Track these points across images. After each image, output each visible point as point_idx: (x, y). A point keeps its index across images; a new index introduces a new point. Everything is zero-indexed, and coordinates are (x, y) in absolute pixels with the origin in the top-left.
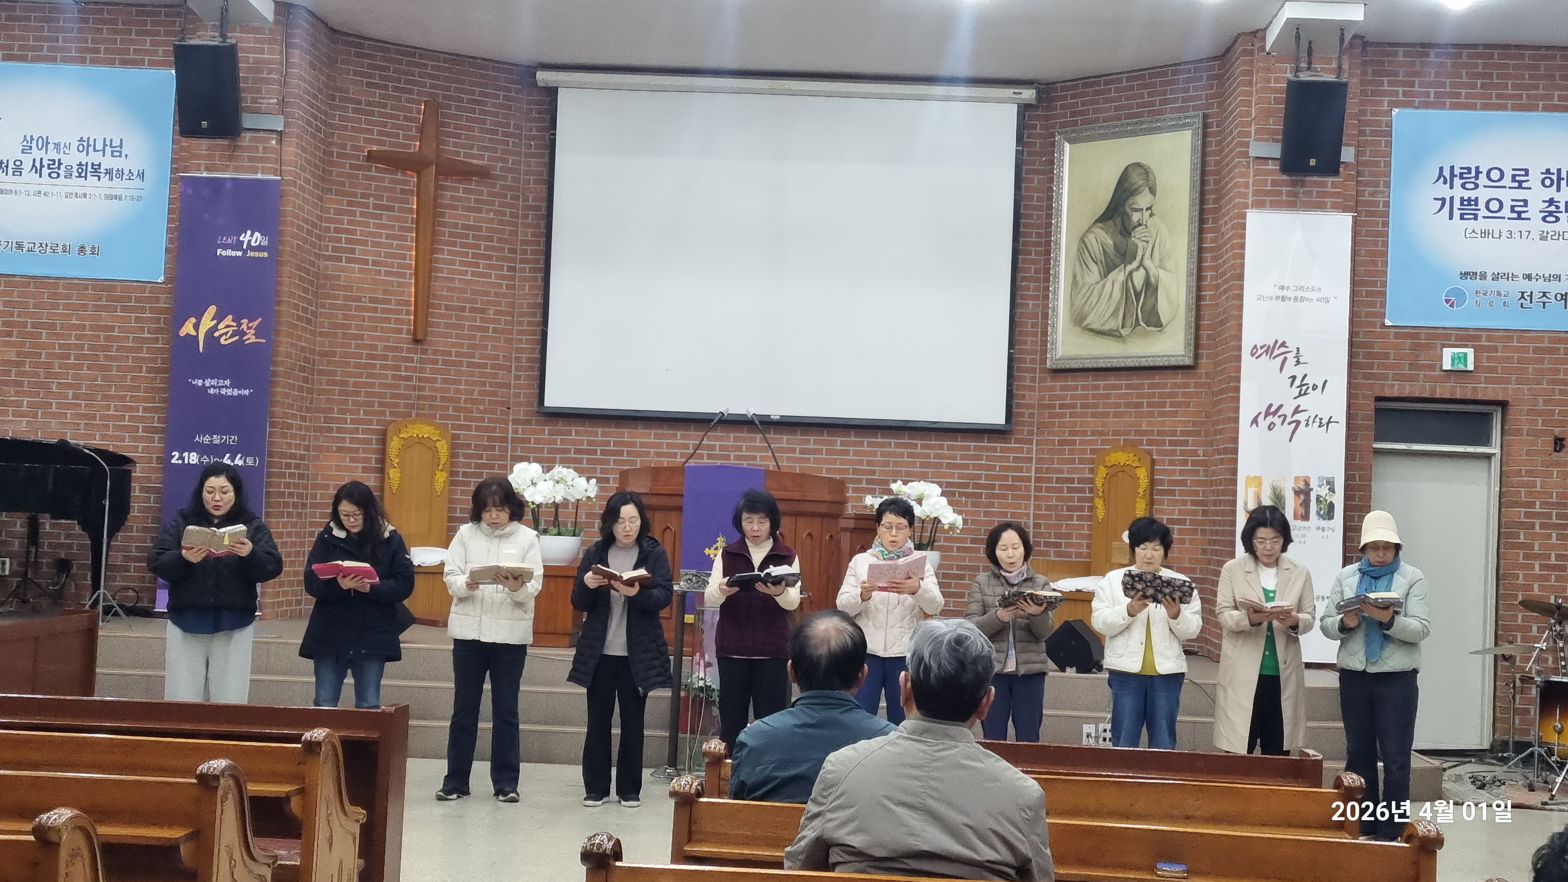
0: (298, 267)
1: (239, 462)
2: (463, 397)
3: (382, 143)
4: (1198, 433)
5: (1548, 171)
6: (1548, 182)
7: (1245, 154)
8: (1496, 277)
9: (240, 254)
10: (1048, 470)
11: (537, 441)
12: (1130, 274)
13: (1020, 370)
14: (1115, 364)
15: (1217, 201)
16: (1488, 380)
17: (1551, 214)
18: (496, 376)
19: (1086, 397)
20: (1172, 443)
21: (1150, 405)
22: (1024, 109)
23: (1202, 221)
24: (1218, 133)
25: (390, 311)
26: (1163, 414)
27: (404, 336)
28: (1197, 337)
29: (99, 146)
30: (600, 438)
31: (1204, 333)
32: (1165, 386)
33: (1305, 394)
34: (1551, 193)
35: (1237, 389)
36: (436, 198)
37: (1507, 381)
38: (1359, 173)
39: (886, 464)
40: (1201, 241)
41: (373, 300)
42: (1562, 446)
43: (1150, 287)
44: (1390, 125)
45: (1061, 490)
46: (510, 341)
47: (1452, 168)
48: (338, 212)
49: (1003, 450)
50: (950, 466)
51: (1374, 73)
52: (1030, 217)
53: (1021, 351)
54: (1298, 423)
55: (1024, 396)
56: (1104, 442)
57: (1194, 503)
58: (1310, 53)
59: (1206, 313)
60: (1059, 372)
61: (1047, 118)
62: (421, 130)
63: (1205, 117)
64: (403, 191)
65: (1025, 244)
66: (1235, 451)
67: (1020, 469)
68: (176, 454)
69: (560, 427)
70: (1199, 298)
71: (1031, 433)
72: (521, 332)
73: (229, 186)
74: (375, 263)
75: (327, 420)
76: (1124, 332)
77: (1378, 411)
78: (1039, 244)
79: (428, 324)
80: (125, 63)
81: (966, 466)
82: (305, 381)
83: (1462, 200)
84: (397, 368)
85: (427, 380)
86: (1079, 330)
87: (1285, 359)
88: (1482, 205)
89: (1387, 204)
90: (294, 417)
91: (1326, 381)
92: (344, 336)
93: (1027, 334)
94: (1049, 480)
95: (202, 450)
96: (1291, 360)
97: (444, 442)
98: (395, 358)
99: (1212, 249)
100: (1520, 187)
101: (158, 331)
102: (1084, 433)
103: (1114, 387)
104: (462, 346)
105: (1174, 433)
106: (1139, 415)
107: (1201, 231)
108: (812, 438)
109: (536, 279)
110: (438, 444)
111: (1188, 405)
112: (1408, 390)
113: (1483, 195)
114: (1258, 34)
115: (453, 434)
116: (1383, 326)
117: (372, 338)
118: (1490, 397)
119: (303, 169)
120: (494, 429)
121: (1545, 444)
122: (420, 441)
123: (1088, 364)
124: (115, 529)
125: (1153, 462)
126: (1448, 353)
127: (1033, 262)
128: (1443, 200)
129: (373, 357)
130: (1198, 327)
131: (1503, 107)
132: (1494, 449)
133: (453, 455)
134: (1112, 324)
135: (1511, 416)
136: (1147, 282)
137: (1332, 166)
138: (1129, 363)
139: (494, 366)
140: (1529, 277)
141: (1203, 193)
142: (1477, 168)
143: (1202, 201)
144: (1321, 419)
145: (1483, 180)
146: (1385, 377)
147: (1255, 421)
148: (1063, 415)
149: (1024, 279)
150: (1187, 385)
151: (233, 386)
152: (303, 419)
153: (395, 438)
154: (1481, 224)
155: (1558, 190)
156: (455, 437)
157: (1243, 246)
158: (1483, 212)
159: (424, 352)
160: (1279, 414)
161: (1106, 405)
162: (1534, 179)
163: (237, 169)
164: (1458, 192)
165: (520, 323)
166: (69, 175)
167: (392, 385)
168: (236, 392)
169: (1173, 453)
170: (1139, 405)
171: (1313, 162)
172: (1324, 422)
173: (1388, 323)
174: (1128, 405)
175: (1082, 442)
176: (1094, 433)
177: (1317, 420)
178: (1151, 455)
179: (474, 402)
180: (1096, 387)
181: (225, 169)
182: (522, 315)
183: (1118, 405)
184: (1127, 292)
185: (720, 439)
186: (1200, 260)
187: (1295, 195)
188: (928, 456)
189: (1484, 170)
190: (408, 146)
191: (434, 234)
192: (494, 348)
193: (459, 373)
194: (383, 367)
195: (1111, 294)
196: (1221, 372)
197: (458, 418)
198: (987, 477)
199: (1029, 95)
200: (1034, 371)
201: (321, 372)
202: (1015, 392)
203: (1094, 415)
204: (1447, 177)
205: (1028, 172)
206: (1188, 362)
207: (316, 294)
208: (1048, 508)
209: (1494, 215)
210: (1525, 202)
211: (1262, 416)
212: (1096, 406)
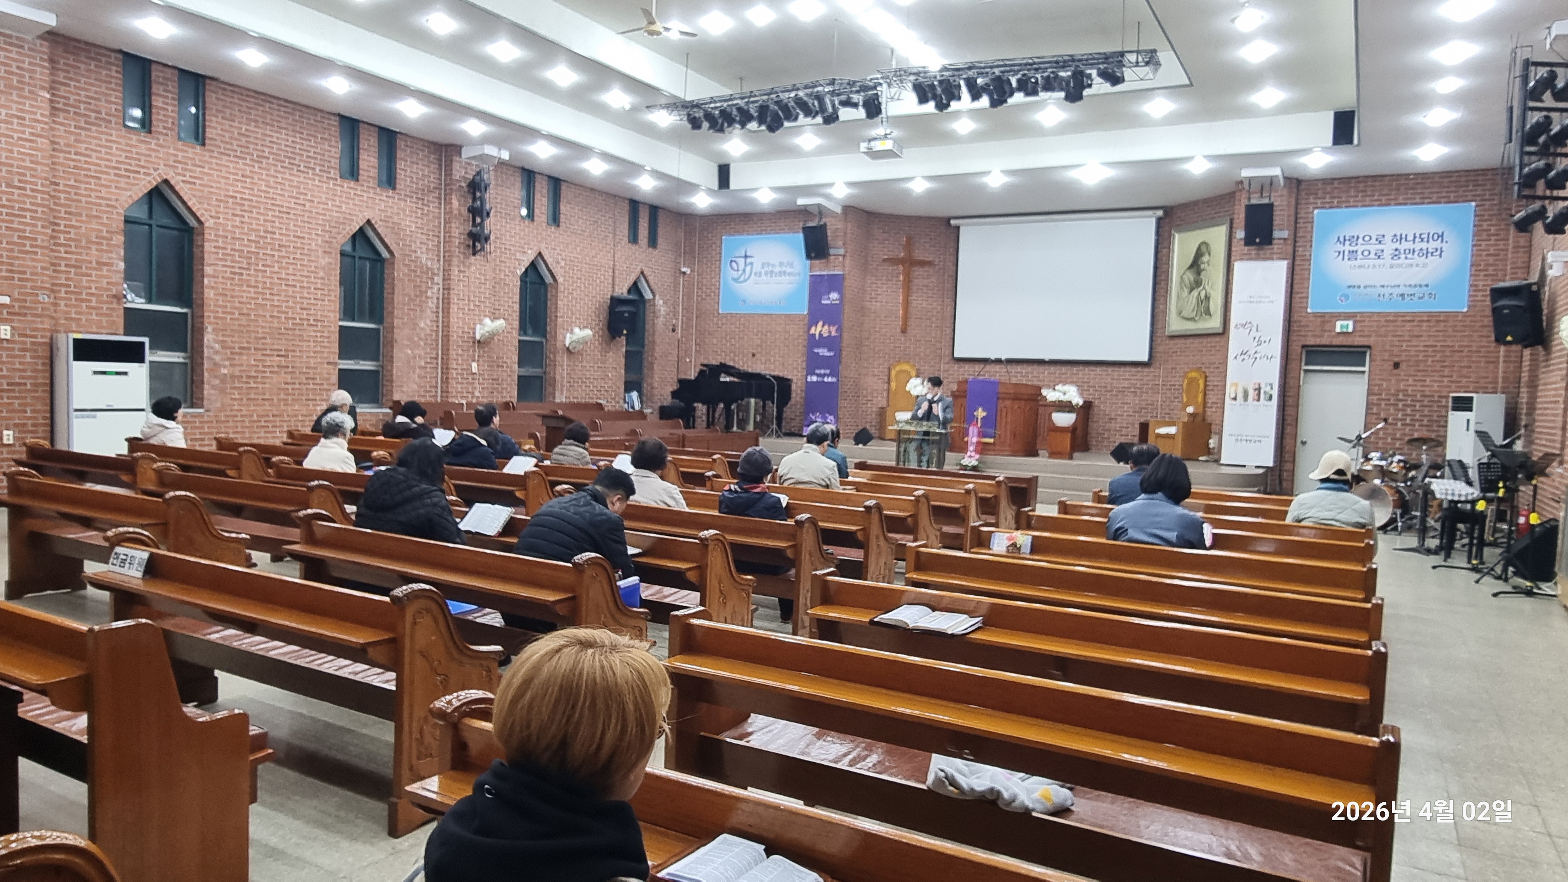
0: (850, 307)
3: (890, 254)
5: (1396, 235)
6: (1395, 240)
7: (1238, 237)
8: (1365, 287)
9: (830, 302)
10: (1166, 381)
12: (1200, 292)
13: (1156, 337)
14: (1193, 333)
16: (1360, 336)
17: (1396, 255)
18: (935, 345)
19: (1182, 347)
21: (1205, 351)
22: (1159, 220)
24: (1232, 227)
25: (892, 321)
27: (898, 330)
32: (1212, 342)
33: (1260, 345)
34: (1397, 245)
36: (910, 275)
37: (1369, 336)
38: (1296, 242)
41: (885, 317)
42: (1398, 367)
43: (1207, 298)
44: (1312, 218)
45: (1171, 389)
47: (1345, 236)
48: (871, 283)
49: (1148, 372)
51: (1306, 194)
53: (1156, 328)
54: (1256, 358)
55: (1157, 348)
56: (1187, 368)
59: (1224, 311)
60: (1171, 337)
61: (1168, 223)
62: (904, 248)
63: (1230, 219)
64: (897, 273)
65: (1159, 280)
67: (1155, 380)
71: (1160, 364)
72: (946, 327)
73: (826, 277)
74: (886, 302)
76: (1196, 319)
77: (1301, 352)
78: (1164, 280)
79: (907, 325)
83: (1351, 251)
84: (895, 343)
86: (1179, 318)
87: (1251, 329)
88: (1359, 253)
89: (1311, 255)
92: (874, 331)
93: (1159, 321)
94: (1167, 385)
95: (818, 375)
96: (1254, 329)
98: (894, 339)
100: (1380, 243)
101: (803, 331)
102: (1180, 364)
103: (1192, 343)
104: (922, 333)
106: (1202, 355)
108: (1064, 368)
111: (1221, 350)
112: (1318, 341)
113: (1360, 248)
116: (1307, 312)
117: (885, 332)
118: (1362, 344)
119: (853, 269)
121: (1389, 366)
125: (1206, 376)
126: (1339, 324)
127: (1161, 288)
128: (1339, 252)
132: (1366, 369)
134: (1193, 315)
135: (1374, 352)
136: (1207, 295)
137: (1269, 240)
138: (1198, 332)
139: (935, 341)
140: (1383, 286)
141: (1229, 254)
142: (1357, 236)
143: (1229, 258)
145: (1360, 241)
146: (1306, 336)
147: (1236, 358)
148: (1173, 356)
150: (1220, 342)
151: (827, 352)
154: (1358, 262)
155: (1400, 244)
156: (919, 369)
157: (1234, 278)
158: (1361, 256)
159: (907, 336)
161: (1189, 351)
162: (1388, 238)
163: (829, 270)
164: (1347, 248)
168: (829, 354)
170: (1201, 351)
171: (1258, 240)
173: (1309, 310)
174: (1197, 351)
175: (1179, 368)
176: (1183, 364)
180: (1186, 344)
182: (946, 320)
183: (1194, 351)
184: (1198, 300)
186: (1227, 285)
188: (1113, 375)
189: (1361, 236)
190: (899, 255)
191: (910, 289)
192: (935, 334)
193: (920, 344)
194: (890, 343)
195: (1192, 301)
198: (1140, 384)
199: (1160, 213)
200: (1161, 337)
201: (865, 346)
203: (1184, 356)
204: (1342, 241)
205: (1160, 248)
208: (1166, 397)
209: (1366, 258)
210: (1383, 250)
211: (1240, 355)
212: (1185, 352)
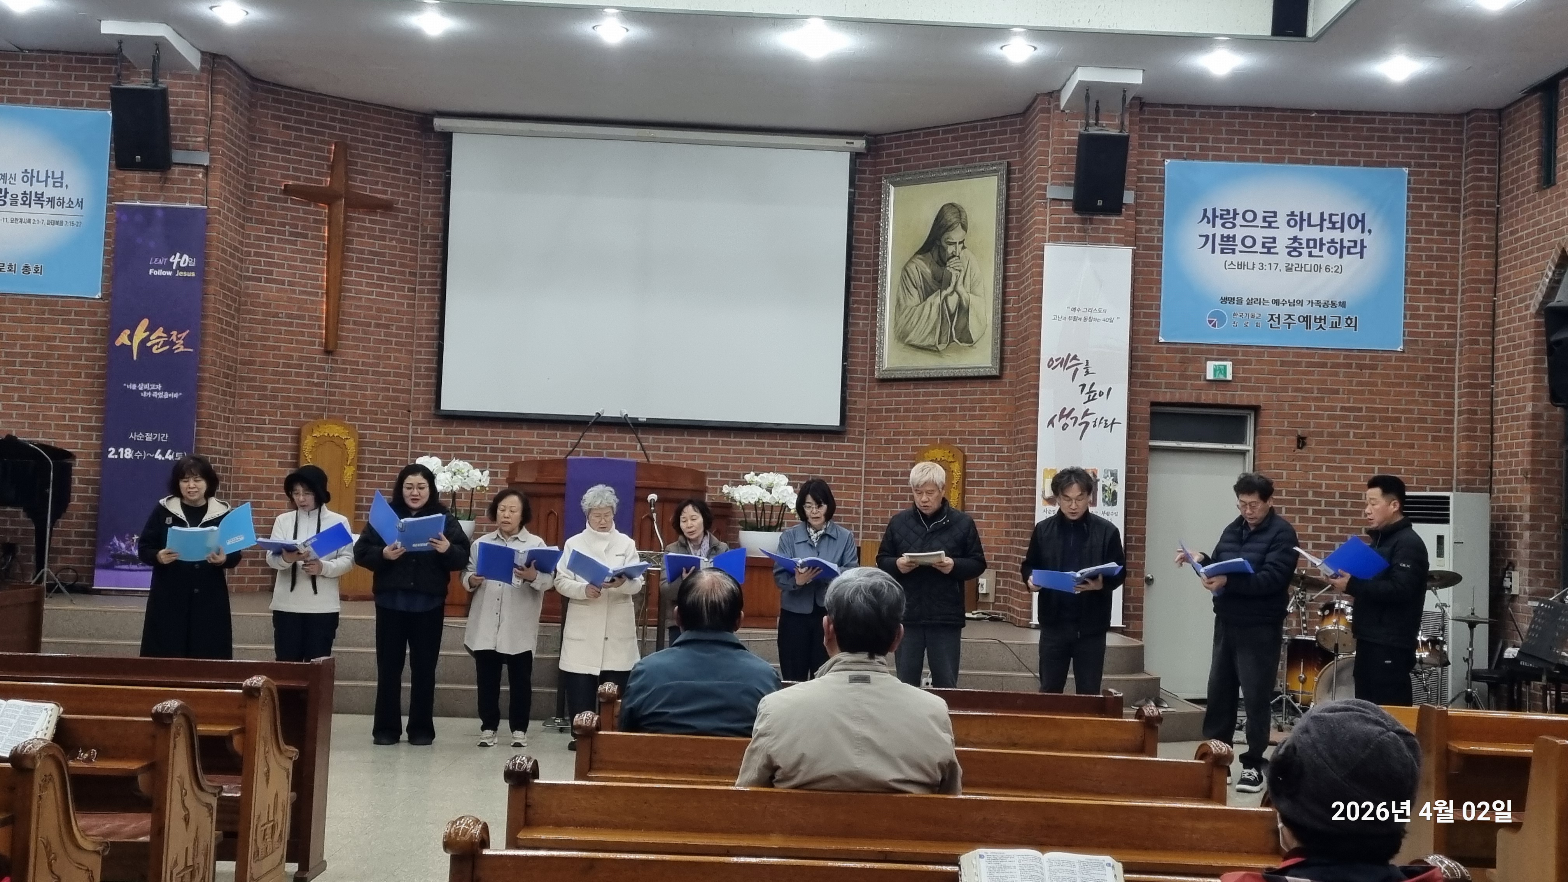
0: (222, 286)
1: (169, 456)
2: (369, 402)
3: (298, 178)
4: (1003, 433)
5: (1293, 214)
6: (1292, 223)
7: (1044, 197)
8: (1250, 302)
9: (170, 273)
10: (876, 465)
11: (434, 440)
12: (946, 298)
13: (852, 379)
14: (933, 374)
15: (1018, 236)
16: (1243, 388)
17: (1295, 249)
18: (398, 383)
19: (908, 402)
20: (981, 442)
21: (962, 409)
22: (856, 157)
23: (1006, 254)
24: (1021, 179)
25: (304, 326)
26: (973, 417)
27: (316, 347)
28: (1002, 352)
29: (42, 177)
30: (489, 438)
31: (1008, 349)
32: (974, 393)
33: (1093, 399)
34: (1295, 231)
35: (1037, 395)
36: (346, 226)
37: (1259, 389)
38: (1138, 214)
39: (737, 460)
40: (1005, 270)
41: (289, 316)
42: (1304, 444)
43: (963, 309)
44: (1163, 172)
45: (887, 482)
46: (410, 352)
47: (1214, 210)
48: (258, 238)
49: (837, 448)
50: (792, 462)
51: (1150, 130)
52: (861, 249)
53: (853, 364)
54: (1087, 424)
55: (856, 402)
56: (923, 441)
57: (999, 492)
58: (1097, 110)
59: (1009, 331)
60: (885, 381)
61: (874, 165)
62: (332, 167)
63: (1009, 164)
64: (316, 221)
65: (857, 272)
66: (1035, 448)
67: (853, 464)
68: (112, 450)
69: (454, 428)
70: (1004, 319)
71: (861, 433)
72: (420, 345)
73: (160, 214)
74: (291, 284)
75: (248, 421)
76: (940, 347)
77: (1153, 414)
78: (868, 272)
79: (338, 337)
80: (65, 104)
81: (807, 462)
82: (229, 385)
83: (1222, 236)
84: (310, 376)
85: (337, 386)
86: (902, 345)
87: (1077, 369)
88: (1238, 241)
89: (1160, 240)
90: (219, 417)
91: (1110, 389)
92: (264, 347)
93: (859, 349)
94: (877, 473)
95: (136, 446)
96: (1082, 371)
97: (352, 440)
98: (308, 367)
99: (1015, 277)
100: (1270, 227)
101: (94, 341)
102: (907, 434)
103: (932, 394)
104: (368, 356)
105: (982, 433)
106: (954, 418)
107: (1005, 262)
108: (674, 438)
109: (433, 299)
110: (347, 443)
111: (994, 409)
112: (1178, 396)
113: (1240, 233)
114: (1054, 95)
115: (359, 434)
116: (1158, 342)
117: (289, 349)
118: (1245, 403)
119: (227, 200)
120: (395, 430)
121: (1289, 442)
122: (331, 439)
123: (910, 375)
124: (56, 516)
125: (965, 458)
126: (1211, 366)
127: (864, 287)
128: (1207, 237)
129: (289, 366)
130: (1003, 343)
131: (1256, 160)
132: (1248, 446)
133: (360, 452)
134: (931, 341)
135: (1263, 419)
136: (960, 305)
137: (1115, 207)
138: (945, 374)
139: (396, 375)
140: (1276, 302)
141: (1007, 229)
142: (1235, 210)
143: (1007, 237)
144: (1106, 421)
145: (1239, 221)
146: (1157, 386)
147: (1051, 422)
148: (890, 418)
149: (856, 302)
150: (994, 393)
151: (164, 390)
152: (227, 419)
153: (309, 437)
154: (1238, 257)
155: (1301, 229)
156: (362, 436)
157: (1041, 274)
158: (1240, 247)
159: (335, 361)
160: (1072, 416)
161: (925, 410)
162: (1282, 220)
163: (166, 199)
164: (1219, 231)
165: (420, 337)
166: (14, 202)
167: (305, 390)
168: (166, 395)
169: (981, 450)
170: (953, 409)
171: (1100, 203)
172: (1109, 423)
173: (1161, 340)
174: (943, 409)
175: (905, 441)
176: (915, 434)
177: (1103, 421)
178: (963, 452)
179: (378, 405)
180: (917, 394)
181: (156, 198)
182: (421, 329)
183: (936, 410)
184: (943, 313)
185: (595, 438)
186: (1005, 286)
187: (1085, 231)
188: (774, 453)
189: (1240, 211)
190: (321, 182)
191: (344, 258)
192: (396, 359)
193: (365, 381)
194: (297, 374)
195: (930, 314)
196: (1023, 381)
197: (365, 420)
199: (860, 144)
200: (864, 380)
201: (242, 379)
202: (848, 398)
203: (915, 418)
204: (1210, 217)
205: (859, 210)
206: (995, 372)
207: (238, 310)
208: (876, 497)
209: (1249, 250)
210: (1274, 239)
211: (1057, 418)
212: (916, 410)
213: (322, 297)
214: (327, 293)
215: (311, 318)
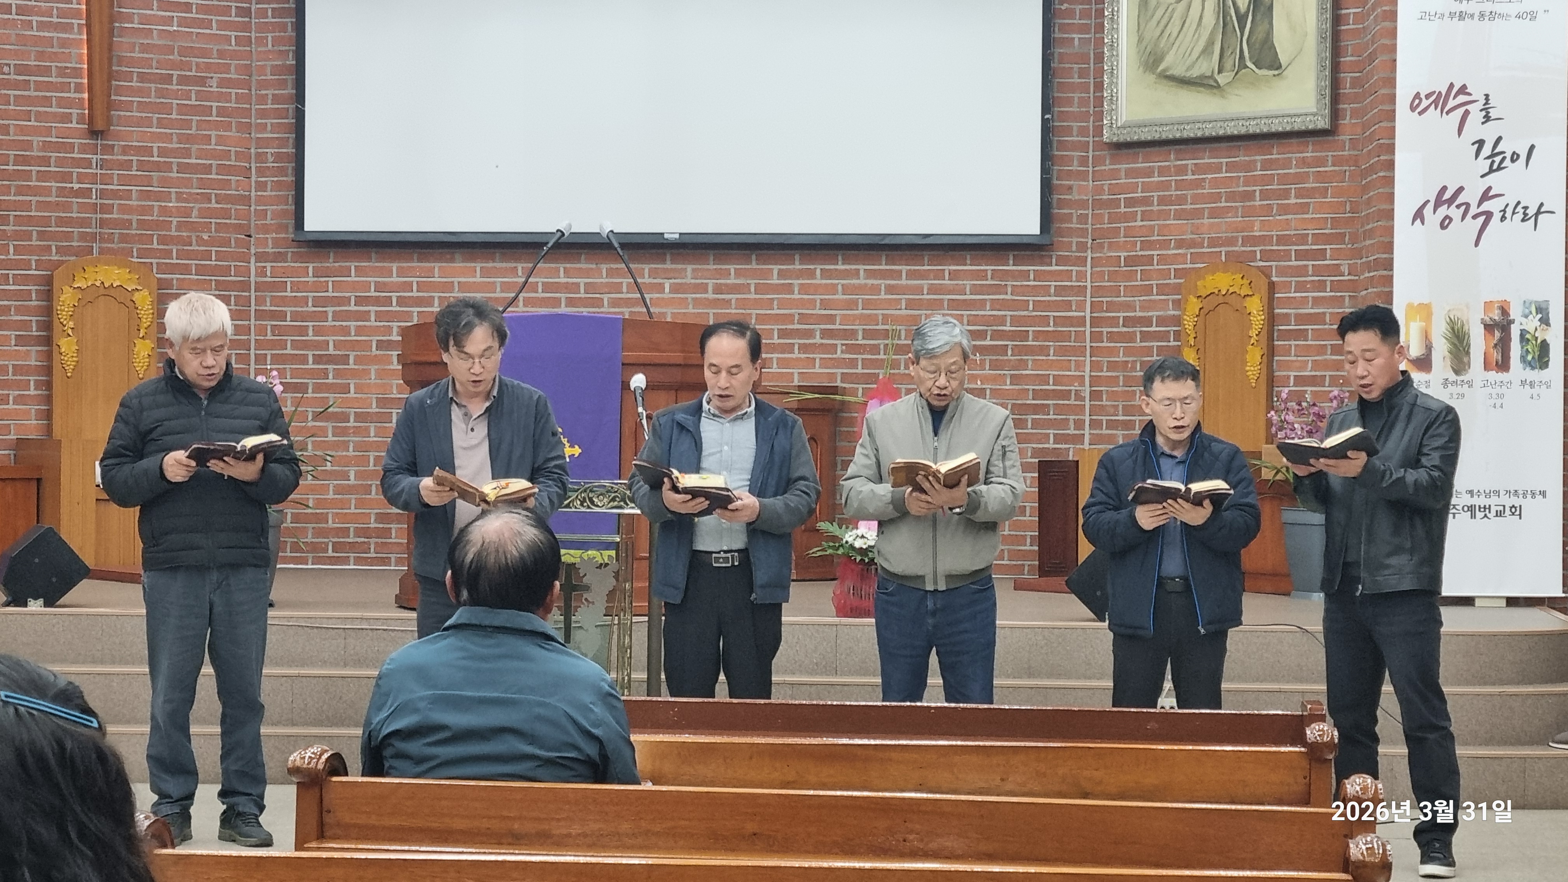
2: (175, 221)
4: (1339, 238)
10: (1111, 306)
11: (296, 287)
13: (1062, 145)
14: (1210, 130)
18: (226, 185)
19: (1165, 186)
20: (1300, 255)
21: (1265, 195)
25: (50, 86)
26: (1285, 210)
27: (74, 125)
28: (1335, 84)
30: (395, 279)
31: (1347, 77)
32: (1287, 164)
33: (1499, 168)
35: (1391, 165)
43: (1261, 5)
45: (1131, 338)
46: (247, 128)
49: (1038, 276)
53: (1064, 116)
54: (1489, 215)
55: (1070, 188)
56: (1195, 258)
59: (1349, 43)
60: (1124, 148)
66: (1389, 264)
67: (1068, 306)
69: (331, 263)
70: (1337, 20)
71: (1082, 247)
72: (263, 114)
76: (1222, 79)
79: (110, 106)
81: (982, 304)
84: (66, 177)
85: (115, 195)
86: (1152, 78)
87: (1467, 112)
91: (1532, 147)
93: (1073, 88)
94: (1114, 321)
96: (1476, 115)
97: (145, 293)
98: (60, 162)
102: (1165, 244)
103: (1209, 168)
104: (168, 138)
105: (1303, 239)
106: (1249, 212)
109: (283, 27)
110: (137, 297)
111: (1324, 192)
115: (159, 279)
120: (226, 271)
122: (107, 292)
123: (1168, 133)
125: (1272, 286)
130: (1336, 68)
134: (1205, 67)
138: (1232, 129)
139: (221, 169)
144: (1526, 208)
147: (1419, 215)
148: (1133, 217)
150: (1322, 162)
153: (66, 289)
159: (109, 149)
160: (1457, 202)
161: (1196, 199)
165: (262, 99)
167: (58, 204)
169: (1301, 271)
170: (1248, 196)
172: (1531, 212)
174: (1231, 197)
175: (1162, 259)
176: (1180, 244)
177: (1519, 209)
178: (1268, 276)
179: (192, 227)
180: (1182, 170)
182: (263, 85)
183: (1217, 198)
184: (1226, 14)
185: (587, 273)
188: (919, 290)
192: (220, 140)
193: (164, 182)
194: (42, 176)
196: (1370, 138)
197: (168, 254)
198: (1015, 321)
200: (1085, 146)
203: (1178, 215)
206: (1322, 123)
208: (1112, 366)
211: (1430, 206)
212: (1181, 200)
213: (80, 33)
214: (89, 26)
215: (62, 72)
